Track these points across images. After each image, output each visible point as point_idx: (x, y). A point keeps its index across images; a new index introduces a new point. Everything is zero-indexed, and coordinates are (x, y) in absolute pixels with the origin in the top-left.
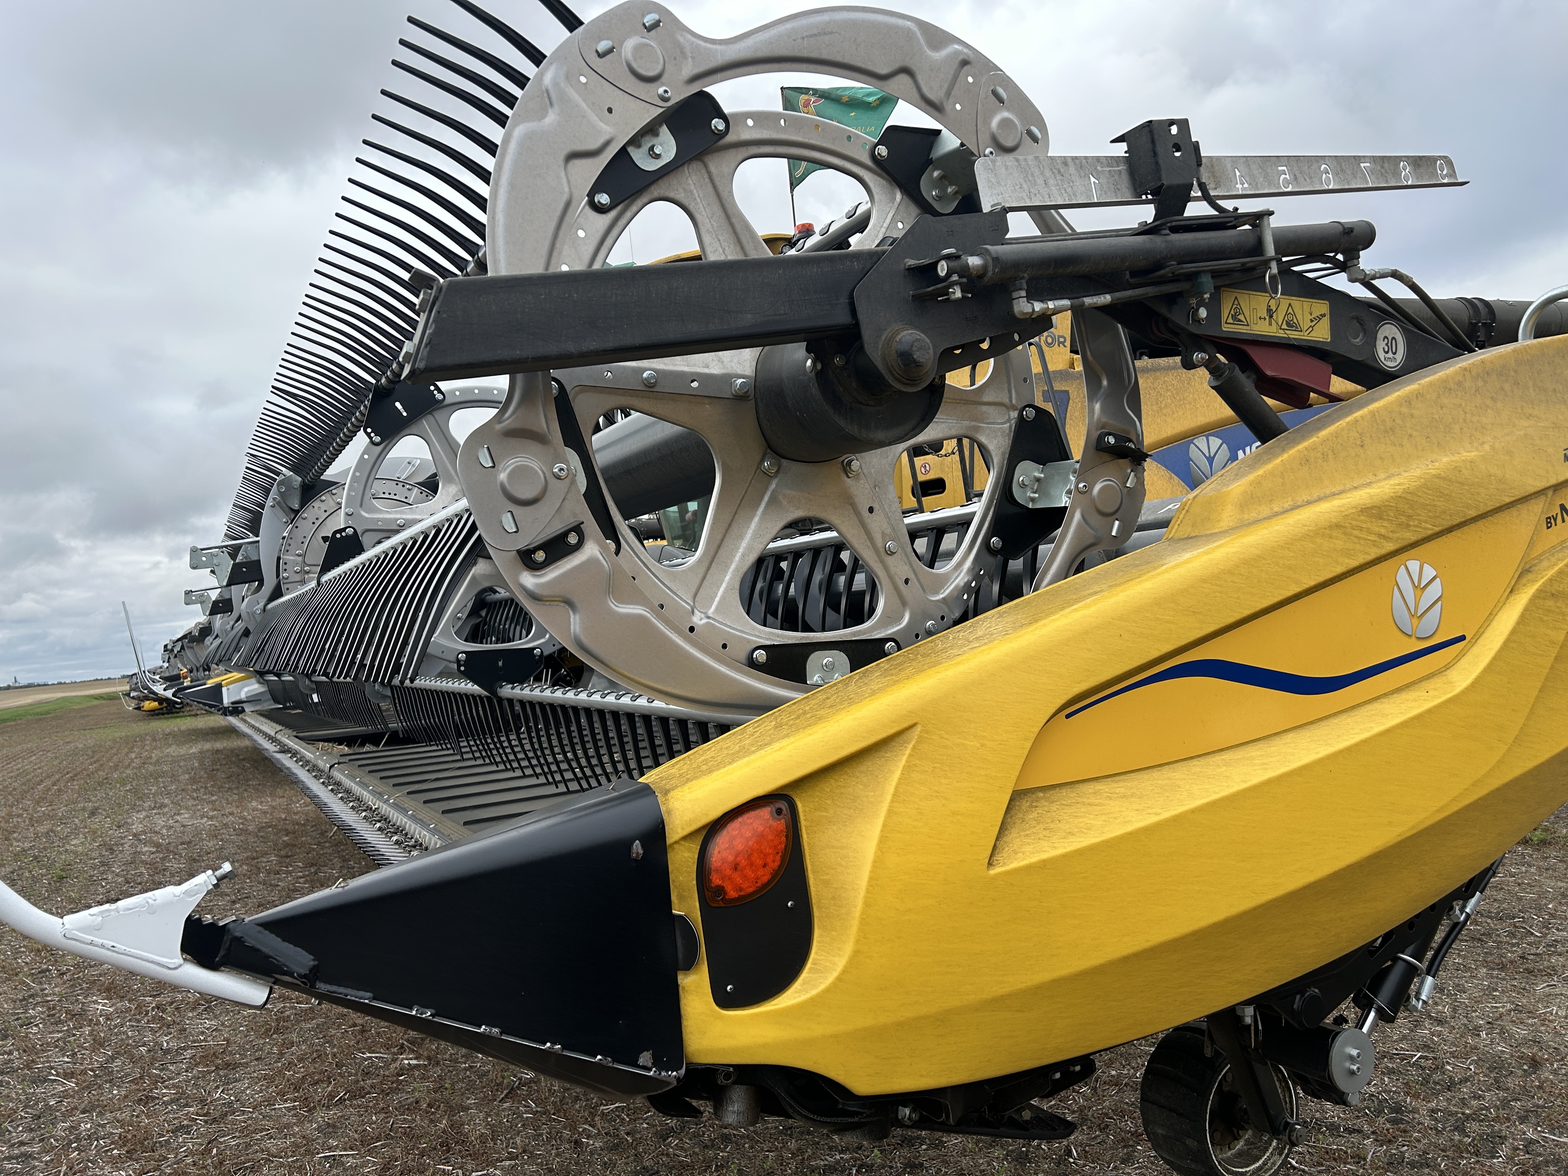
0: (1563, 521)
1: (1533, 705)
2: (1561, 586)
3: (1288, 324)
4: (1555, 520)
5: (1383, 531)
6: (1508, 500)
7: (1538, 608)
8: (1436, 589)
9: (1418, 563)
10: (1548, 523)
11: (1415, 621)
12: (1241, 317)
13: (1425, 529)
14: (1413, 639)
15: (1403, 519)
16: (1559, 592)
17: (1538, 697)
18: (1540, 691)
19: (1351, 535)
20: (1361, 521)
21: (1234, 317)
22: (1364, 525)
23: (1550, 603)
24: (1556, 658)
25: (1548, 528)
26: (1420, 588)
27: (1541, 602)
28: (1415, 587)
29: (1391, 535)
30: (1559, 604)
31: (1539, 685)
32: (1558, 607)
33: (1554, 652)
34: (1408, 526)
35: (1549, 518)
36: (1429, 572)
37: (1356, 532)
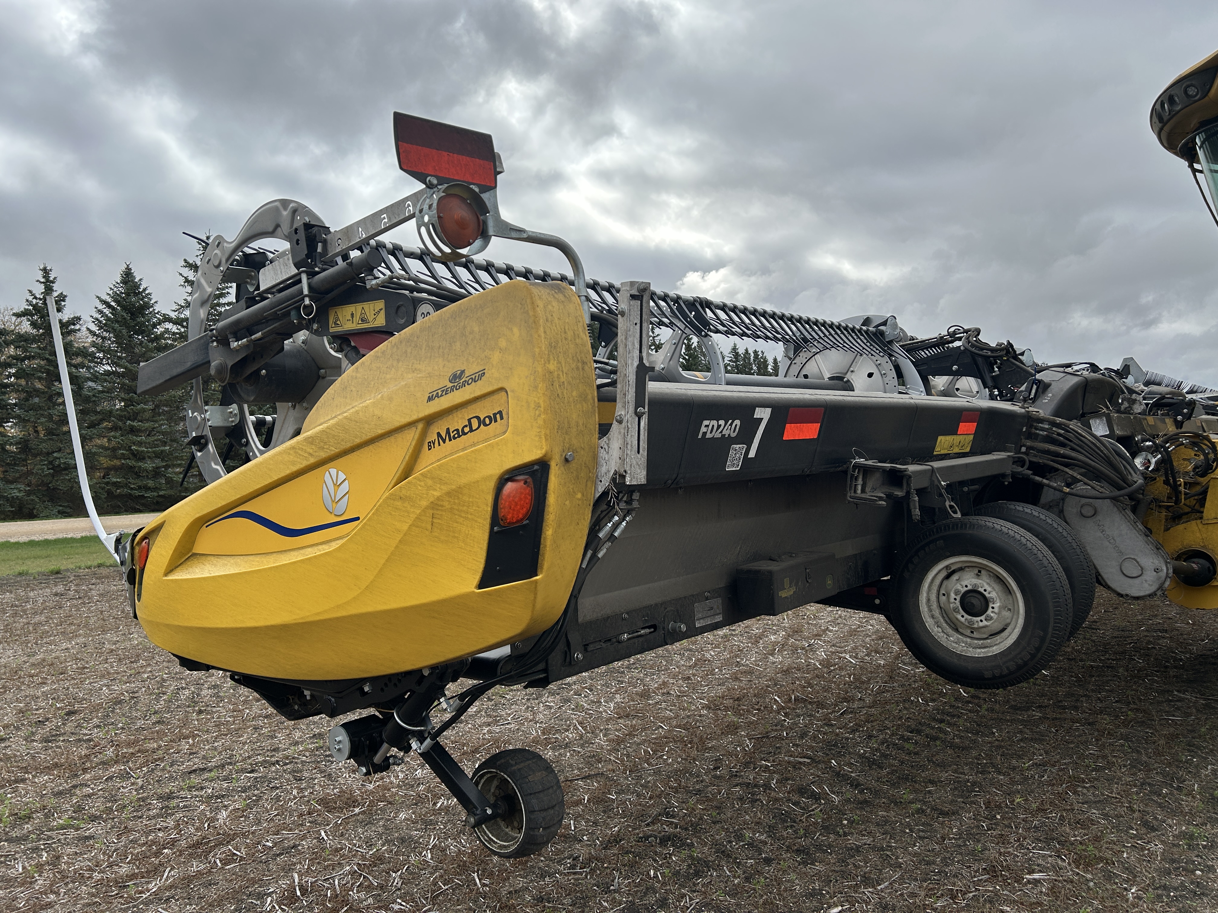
0: (439, 445)
1: (381, 569)
2: (409, 492)
3: (362, 320)
4: (434, 444)
5: (311, 451)
6: (380, 432)
7: (388, 506)
8: (345, 487)
9: (335, 470)
10: (429, 446)
11: (334, 504)
12: (338, 322)
13: (331, 450)
14: (333, 515)
15: (322, 444)
16: (406, 496)
17: (384, 564)
18: (387, 561)
19: (297, 453)
20: (303, 445)
21: (336, 324)
22: (304, 448)
23: (399, 503)
24: (400, 541)
25: (429, 449)
26: (337, 486)
27: (392, 502)
28: (335, 485)
29: (314, 454)
30: (405, 505)
31: (386, 557)
32: (404, 507)
33: (399, 537)
34: (324, 448)
35: (430, 442)
36: (342, 476)
37: (300, 451)
